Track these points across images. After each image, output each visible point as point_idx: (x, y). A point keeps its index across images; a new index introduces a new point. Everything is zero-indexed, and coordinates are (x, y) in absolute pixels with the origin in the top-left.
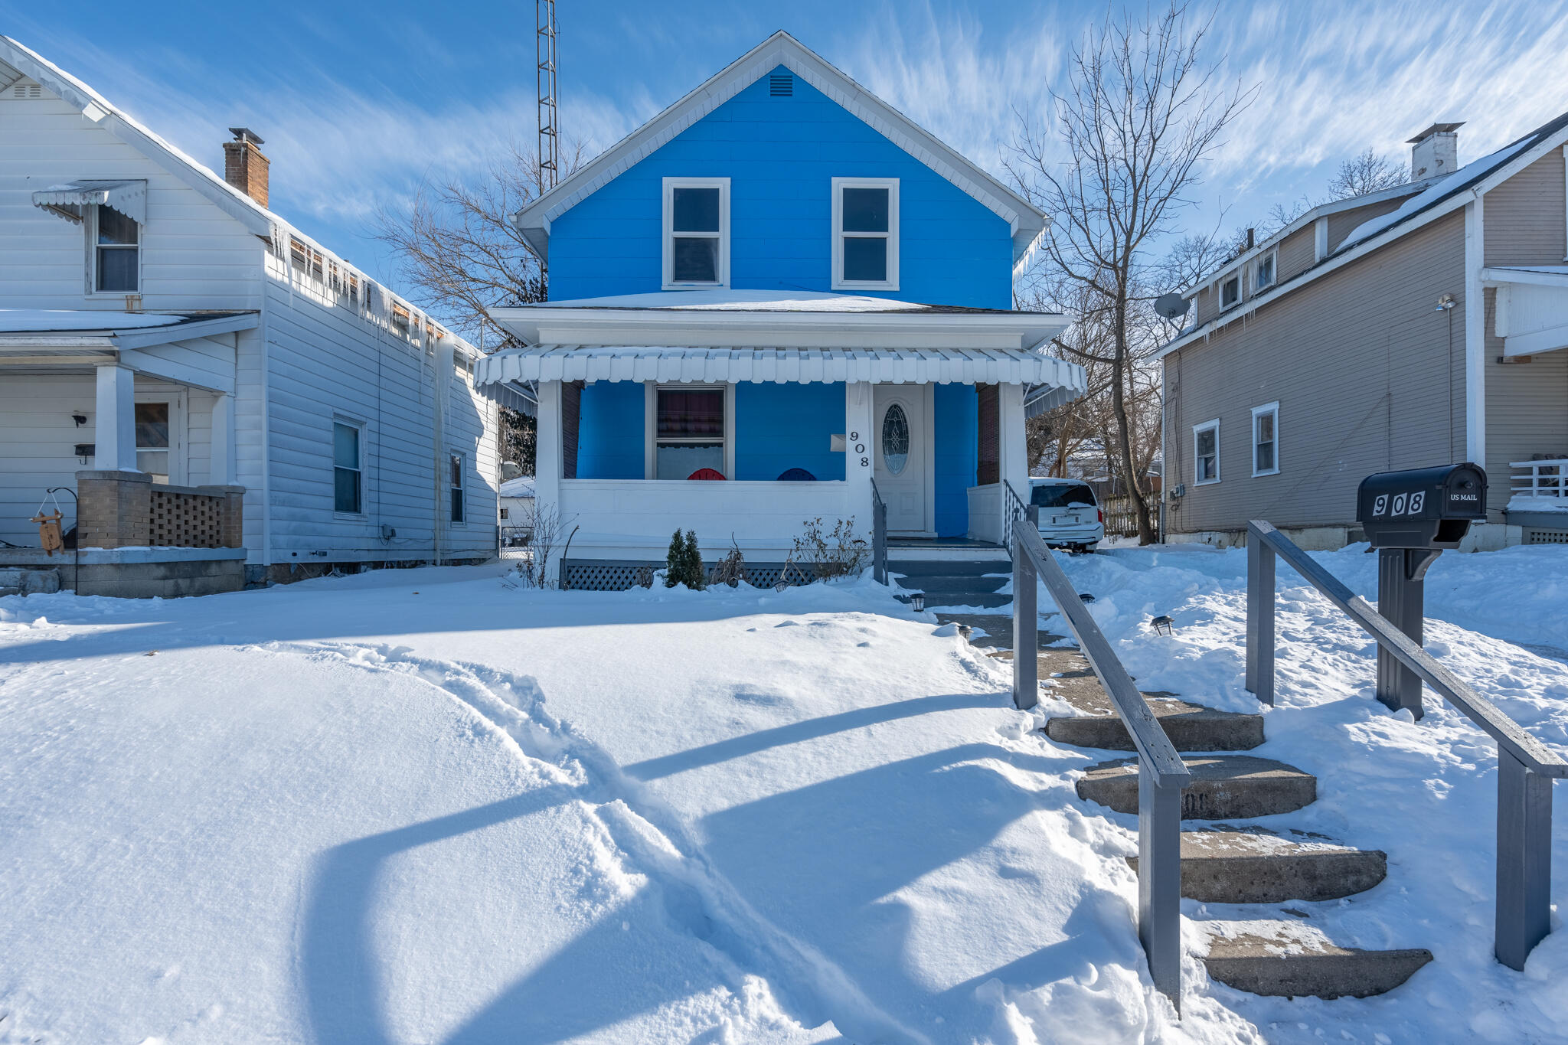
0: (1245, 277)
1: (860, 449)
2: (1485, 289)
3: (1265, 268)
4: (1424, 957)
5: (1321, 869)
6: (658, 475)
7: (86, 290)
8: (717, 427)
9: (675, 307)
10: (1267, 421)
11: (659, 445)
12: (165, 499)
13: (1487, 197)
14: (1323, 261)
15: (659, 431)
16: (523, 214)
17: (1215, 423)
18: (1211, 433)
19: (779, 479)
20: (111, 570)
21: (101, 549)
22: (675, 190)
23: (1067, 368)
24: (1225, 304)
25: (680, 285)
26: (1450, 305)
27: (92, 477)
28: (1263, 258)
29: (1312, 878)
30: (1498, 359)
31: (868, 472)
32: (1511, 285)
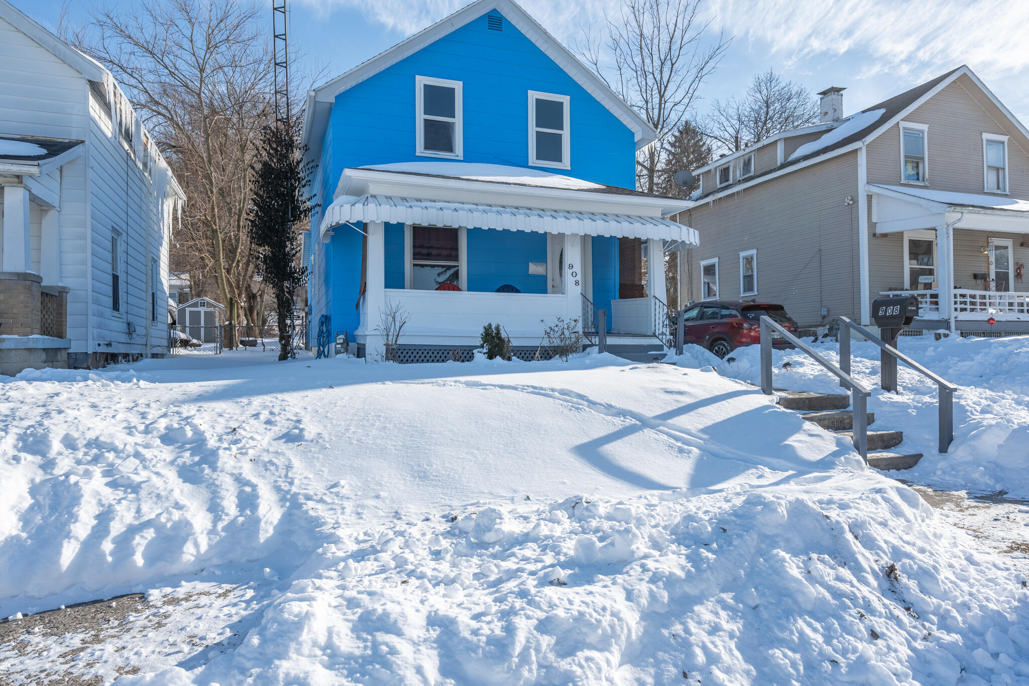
0: (735, 167)
1: (574, 274)
2: (868, 195)
3: (747, 164)
4: (921, 456)
5: (885, 438)
6: (415, 286)
8: (454, 253)
9: (464, 177)
10: (749, 260)
11: (414, 265)
13: (868, 146)
14: (783, 166)
15: (414, 254)
16: (319, 91)
17: (715, 260)
18: (713, 266)
19: (497, 291)
20: (25, 353)
22: (425, 85)
23: (687, 231)
24: (721, 183)
25: (429, 153)
26: (851, 202)
27: (8, 277)
28: (746, 157)
29: (883, 441)
30: (874, 235)
31: (579, 289)
32: (878, 195)
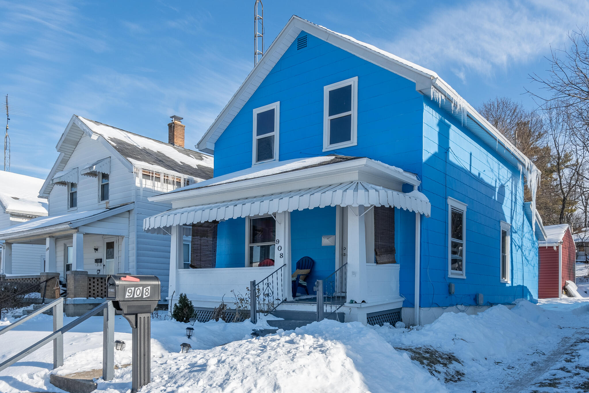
1: (280, 248)
7: (98, 201)
11: (251, 247)
12: (96, 280)
21: (70, 299)
22: (258, 114)
25: (258, 164)
31: (282, 261)
